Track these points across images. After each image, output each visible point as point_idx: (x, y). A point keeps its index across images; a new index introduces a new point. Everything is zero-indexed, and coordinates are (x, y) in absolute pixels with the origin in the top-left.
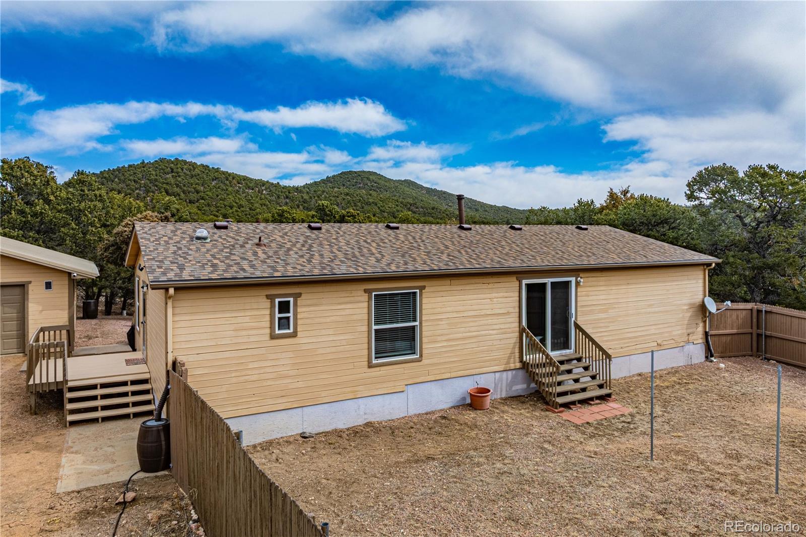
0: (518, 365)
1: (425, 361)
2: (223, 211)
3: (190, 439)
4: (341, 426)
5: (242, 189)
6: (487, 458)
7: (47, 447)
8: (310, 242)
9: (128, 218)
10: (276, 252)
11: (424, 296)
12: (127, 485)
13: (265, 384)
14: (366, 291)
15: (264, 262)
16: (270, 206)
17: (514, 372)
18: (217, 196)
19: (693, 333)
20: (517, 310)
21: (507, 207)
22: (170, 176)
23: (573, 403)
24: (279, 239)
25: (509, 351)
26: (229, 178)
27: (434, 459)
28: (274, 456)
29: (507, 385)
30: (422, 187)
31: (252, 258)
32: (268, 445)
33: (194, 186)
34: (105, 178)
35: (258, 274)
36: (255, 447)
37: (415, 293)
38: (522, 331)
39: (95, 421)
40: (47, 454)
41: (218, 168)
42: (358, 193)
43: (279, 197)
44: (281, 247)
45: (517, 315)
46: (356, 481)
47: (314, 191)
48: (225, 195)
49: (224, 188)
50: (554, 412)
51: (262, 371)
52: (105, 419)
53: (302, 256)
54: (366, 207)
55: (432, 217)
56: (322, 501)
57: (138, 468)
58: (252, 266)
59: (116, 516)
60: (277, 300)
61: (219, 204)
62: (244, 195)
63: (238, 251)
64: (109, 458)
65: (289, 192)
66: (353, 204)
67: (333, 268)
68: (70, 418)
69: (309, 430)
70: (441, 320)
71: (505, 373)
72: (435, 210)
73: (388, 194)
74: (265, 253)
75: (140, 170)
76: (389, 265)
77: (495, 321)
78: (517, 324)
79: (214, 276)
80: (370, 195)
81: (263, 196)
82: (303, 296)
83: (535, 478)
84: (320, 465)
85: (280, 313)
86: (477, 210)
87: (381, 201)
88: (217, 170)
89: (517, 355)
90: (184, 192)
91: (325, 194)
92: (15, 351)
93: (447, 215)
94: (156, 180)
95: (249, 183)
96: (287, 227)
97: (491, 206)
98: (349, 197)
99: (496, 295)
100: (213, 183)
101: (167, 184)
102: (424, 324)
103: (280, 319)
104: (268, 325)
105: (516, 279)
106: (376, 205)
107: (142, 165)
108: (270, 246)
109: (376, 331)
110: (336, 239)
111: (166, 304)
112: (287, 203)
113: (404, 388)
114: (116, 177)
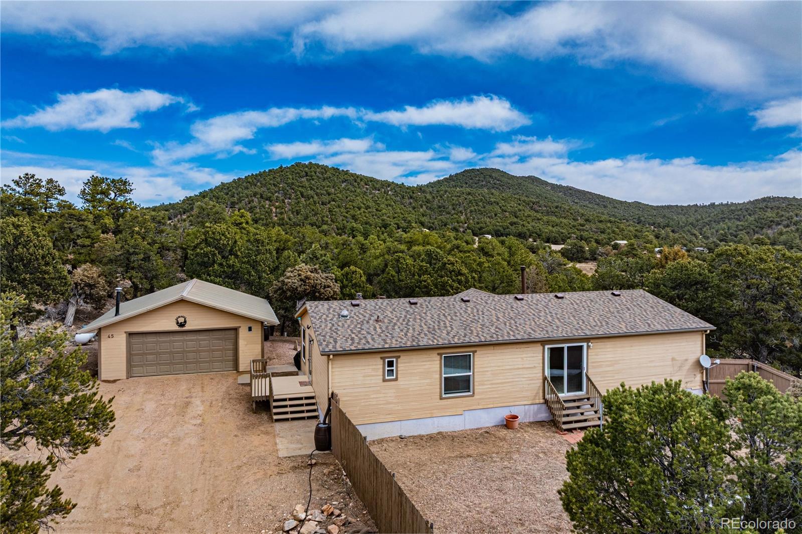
0: (542, 401)
1: (476, 397)
2: (352, 212)
3: (342, 437)
4: (423, 433)
5: (369, 191)
6: (501, 459)
7: (267, 433)
8: (408, 316)
10: (387, 327)
11: (475, 357)
12: (311, 456)
13: (380, 407)
14: (438, 355)
15: (380, 336)
16: (395, 207)
17: (539, 405)
18: (347, 197)
19: (691, 381)
20: (541, 365)
22: (304, 179)
23: (575, 429)
24: (390, 315)
25: (535, 392)
26: (357, 179)
27: (471, 457)
28: (384, 448)
29: (534, 414)
30: (546, 183)
31: (373, 332)
32: (381, 441)
33: (326, 188)
34: (249, 182)
36: (374, 441)
37: (470, 355)
38: (545, 379)
39: (287, 420)
40: (268, 437)
42: (479, 192)
43: (403, 198)
44: (390, 322)
45: (542, 368)
46: (425, 465)
47: (437, 191)
48: (354, 196)
49: (353, 190)
50: (560, 434)
51: (378, 400)
52: (293, 419)
53: (402, 330)
54: (488, 207)
55: (556, 216)
56: (406, 472)
57: (315, 448)
58: (373, 339)
59: (309, 470)
60: (387, 360)
61: (348, 206)
62: (371, 196)
63: (365, 326)
64: (299, 442)
65: (413, 193)
66: (474, 204)
68: (275, 417)
69: (404, 434)
70: (487, 371)
71: (532, 406)
72: (559, 209)
73: (510, 192)
74: (381, 328)
75: (278, 174)
77: (525, 372)
78: (541, 374)
79: (353, 348)
80: (492, 194)
81: (388, 197)
82: (401, 358)
83: (523, 472)
84: (408, 454)
85: (388, 367)
86: (605, 207)
87: (503, 200)
88: (347, 172)
89: (541, 394)
90: (317, 194)
91: (448, 193)
92: (232, 369)
93: (571, 214)
94: (293, 184)
95: (375, 184)
96: (395, 302)
97: (621, 202)
98: (471, 197)
99: (526, 355)
100: (343, 186)
101: (302, 187)
102: (475, 374)
103: (388, 370)
104: (381, 373)
105: (541, 345)
106: (498, 204)
107: (280, 170)
108: (384, 322)
109: (445, 378)
110: (425, 313)
111: (328, 363)
112: (411, 203)
113: (463, 413)
114: (258, 181)
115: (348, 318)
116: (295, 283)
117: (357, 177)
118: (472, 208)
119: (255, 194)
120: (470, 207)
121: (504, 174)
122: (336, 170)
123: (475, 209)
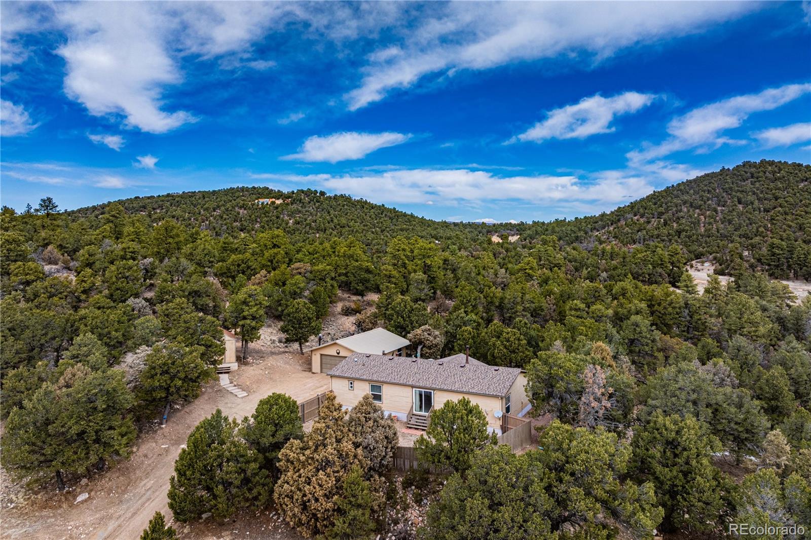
11: (383, 387)
14: (369, 383)
19: (493, 423)
22: (747, 182)
33: (773, 191)
34: (681, 190)
45: (411, 398)
50: (405, 428)
67: (363, 376)
70: (388, 395)
77: (404, 399)
82: (355, 382)
90: (760, 199)
94: (731, 189)
99: (405, 391)
100: (801, 186)
101: (742, 191)
102: (383, 395)
104: (348, 387)
105: (412, 388)
114: (692, 188)
115: (356, 362)
119: (685, 203)
122: (797, 166)
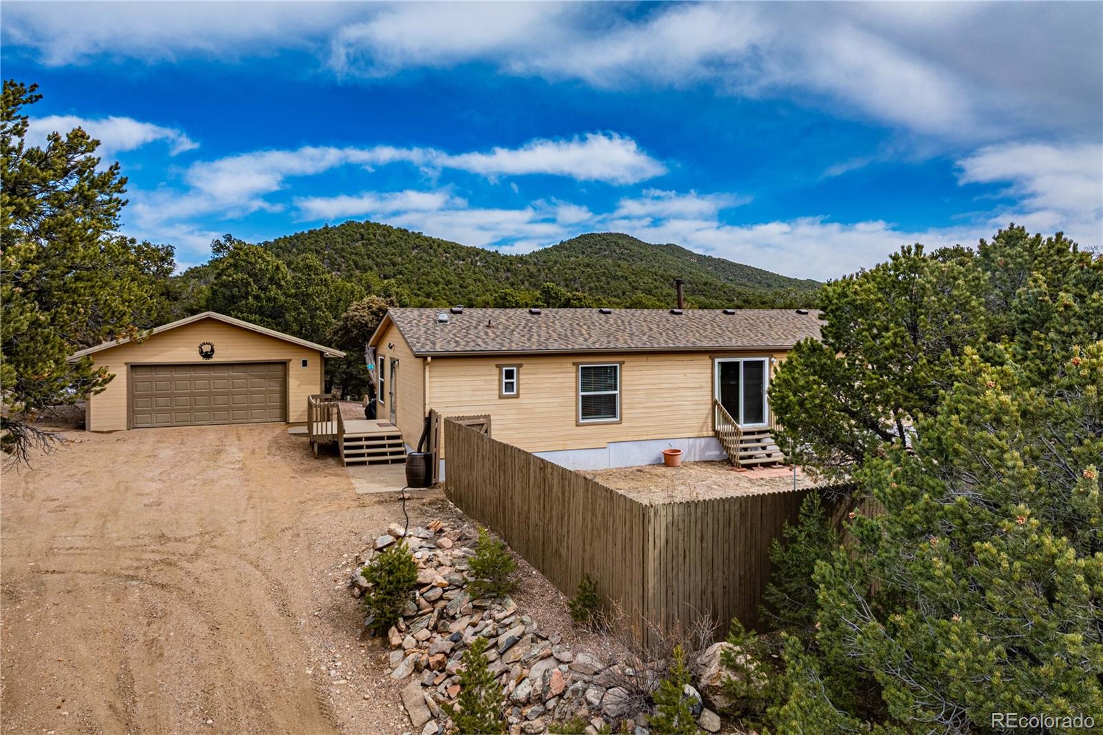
0: (711, 433)
1: (624, 424)
2: (426, 289)
5: (449, 261)
7: (336, 475)
8: (530, 324)
9: (355, 303)
10: (502, 333)
11: (623, 369)
12: (402, 492)
14: (574, 364)
15: (493, 340)
16: (486, 282)
17: (707, 439)
18: (419, 269)
20: (710, 385)
21: (814, 281)
22: (359, 244)
23: (756, 465)
24: (504, 322)
25: (702, 420)
26: (433, 245)
29: (700, 450)
30: (691, 254)
31: (484, 337)
33: (389, 256)
34: (281, 248)
35: (490, 348)
37: (616, 367)
38: (715, 403)
39: (363, 463)
40: (338, 478)
41: (419, 233)
42: (602, 263)
43: (497, 270)
44: (507, 328)
45: (710, 389)
47: (544, 262)
48: (429, 268)
49: (428, 258)
50: (736, 471)
52: (372, 463)
53: (523, 336)
54: (613, 283)
55: (704, 295)
57: (407, 486)
58: (485, 343)
59: (402, 503)
60: (504, 369)
61: (421, 280)
62: (453, 267)
63: (472, 331)
64: (383, 482)
65: (511, 264)
66: (595, 279)
67: (547, 345)
68: (347, 460)
70: (639, 390)
71: (698, 440)
72: (709, 286)
73: (644, 264)
74: (494, 333)
75: (323, 237)
76: (594, 343)
77: (689, 394)
78: (710, 398)
79: (458, 349)
80: (619, 266)
81: (477, 269)
82: (524, 366)
85: (506, 378)
86: (769, 285)
87: (633, 274)
88: (419, 236)
89: (710, 424)
90: (377, 264)
91: (558, 265)
92: (278, 419)
93: (724, 292)
95: (458, 252)
96: (511, 312)
97: (790, 280)
98: (590, 270)
99: (690, 371)
101: (357, 254)
102: (623, 393)
103: (506, 383)
104: (497, 387)
105: (710, 357)
106: (627, 279)
107: (325, 231)
108: (497, 328)
109: (583, 397)
110: (553, 322)
111: (425, 369)
112: (508, 278)
113: (607, 445)
114: (293, 246)
115: (448, 323)
116: (364, 316)
117: (434, 242)
118: (592, 285)
120: (589, 283)
121: (634, 240)
122: (404, 232)
123: (596, 285)
